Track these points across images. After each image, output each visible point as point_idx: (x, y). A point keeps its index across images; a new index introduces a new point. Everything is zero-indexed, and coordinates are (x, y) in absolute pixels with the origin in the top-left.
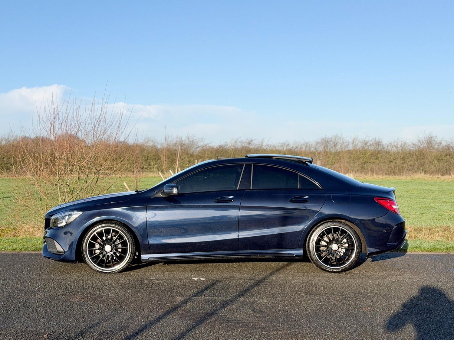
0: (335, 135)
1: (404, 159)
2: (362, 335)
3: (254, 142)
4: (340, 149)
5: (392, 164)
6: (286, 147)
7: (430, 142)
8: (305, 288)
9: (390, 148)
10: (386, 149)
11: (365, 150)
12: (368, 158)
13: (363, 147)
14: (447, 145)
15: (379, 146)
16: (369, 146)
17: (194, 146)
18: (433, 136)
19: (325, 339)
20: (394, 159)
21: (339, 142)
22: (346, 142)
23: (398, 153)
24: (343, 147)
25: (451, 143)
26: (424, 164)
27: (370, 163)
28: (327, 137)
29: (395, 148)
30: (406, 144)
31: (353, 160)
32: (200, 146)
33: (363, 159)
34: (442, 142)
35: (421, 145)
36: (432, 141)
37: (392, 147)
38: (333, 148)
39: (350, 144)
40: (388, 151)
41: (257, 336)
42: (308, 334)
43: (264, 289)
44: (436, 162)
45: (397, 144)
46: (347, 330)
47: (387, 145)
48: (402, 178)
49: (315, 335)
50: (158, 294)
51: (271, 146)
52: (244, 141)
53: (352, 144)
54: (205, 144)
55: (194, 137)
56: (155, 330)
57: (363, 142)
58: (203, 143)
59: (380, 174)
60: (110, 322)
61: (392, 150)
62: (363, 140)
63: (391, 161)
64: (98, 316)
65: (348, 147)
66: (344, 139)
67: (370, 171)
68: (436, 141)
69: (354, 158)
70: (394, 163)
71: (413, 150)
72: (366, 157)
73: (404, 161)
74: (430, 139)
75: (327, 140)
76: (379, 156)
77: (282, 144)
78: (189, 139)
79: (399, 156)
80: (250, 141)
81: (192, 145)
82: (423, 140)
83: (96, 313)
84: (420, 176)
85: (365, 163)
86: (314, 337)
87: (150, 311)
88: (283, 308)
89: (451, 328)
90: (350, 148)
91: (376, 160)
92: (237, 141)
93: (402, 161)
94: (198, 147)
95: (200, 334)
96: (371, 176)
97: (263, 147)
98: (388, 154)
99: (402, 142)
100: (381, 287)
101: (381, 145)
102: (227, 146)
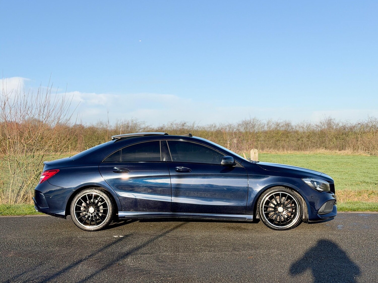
0: (254, 118)
1: (309, 137)
2: (241, 278)
3: (187, 124)
4: (258, 129)
5: (299, 141)
6: (213, 128)
7: (329, 123)
8: (205, 242)
9: (297, 129)
10: (294, 129)
11: (278, 130)
12: (280, 137)
13: (276, 128)
14: (343, 126)
15: (289, 127)
16: (281, 127)
17: (137, 128)
18: (332, 119)
19: (210, 282)
20: (301, 138)
21: (257, 124)
22: (262, 124)
23: (304, 133)
24: (260, 128)
25: (346, 124)
26: (325, 142)
27: (281, 141)
28: (247, 120)
29: (301, 128)
30: (311, 125)
31: (268, 139)
32: (142, 128)
33: (276, 137)
34: (339, 124)
35: (322, 126)
36: (331, 122)
37: (300, 128)
38: (251, 129)
39: (266, 125)
40: (296, 131)
41: (155, 282)
42: (197, 278)
43: (171, 243)
44: (335, 139)
45: (303, 125)
46: (230, 275)
47: (295, 126)
48: (307, 153)
49: (203, 279)
50: (81, 249)
51: (201, 127)
52: (179, 124)
53: (267, 126)
54: (146, 126)
55: (137, 120)
56: (71, 279)
57: (276, 124)
58: (145, 126)
59: (289, 150)
60: (35, 273)
61: (299, 130)
62: (276, 122)
63: (299, 139)
64: (25, 268)
65: (263, 128)
66: (261, 121)
67: (281, 148)
68: (334, 123)
69: (269, 137)
70: (301, 141)
71: (316, 130)
72: (278, 136)
73: (309, 139)
74: (330, 121)
75: (246, 122)
76: (288, 135)
77: (210, 126)
78: (133, 122)
79: (305, 135)
80: (183, 124)
81: (136, 127)
82: (325, 122)
83: (24, 266)
84: (322, 151)
85: (277, 141)
86: (202, 281)
87: (70, 263)
88: (182, 258)
89: (314, 271)
90: (266, 128)
91: (286, 138)
92: (173, 124)
93: (307, 139)
94: (141, 129)
95: (108, 281)
96: (282, 151)
97: (194, 128)
98: (296, 133)
99: (307, 123)
100: (266, 240)
101: (290, 127)
102: (165, 127)
